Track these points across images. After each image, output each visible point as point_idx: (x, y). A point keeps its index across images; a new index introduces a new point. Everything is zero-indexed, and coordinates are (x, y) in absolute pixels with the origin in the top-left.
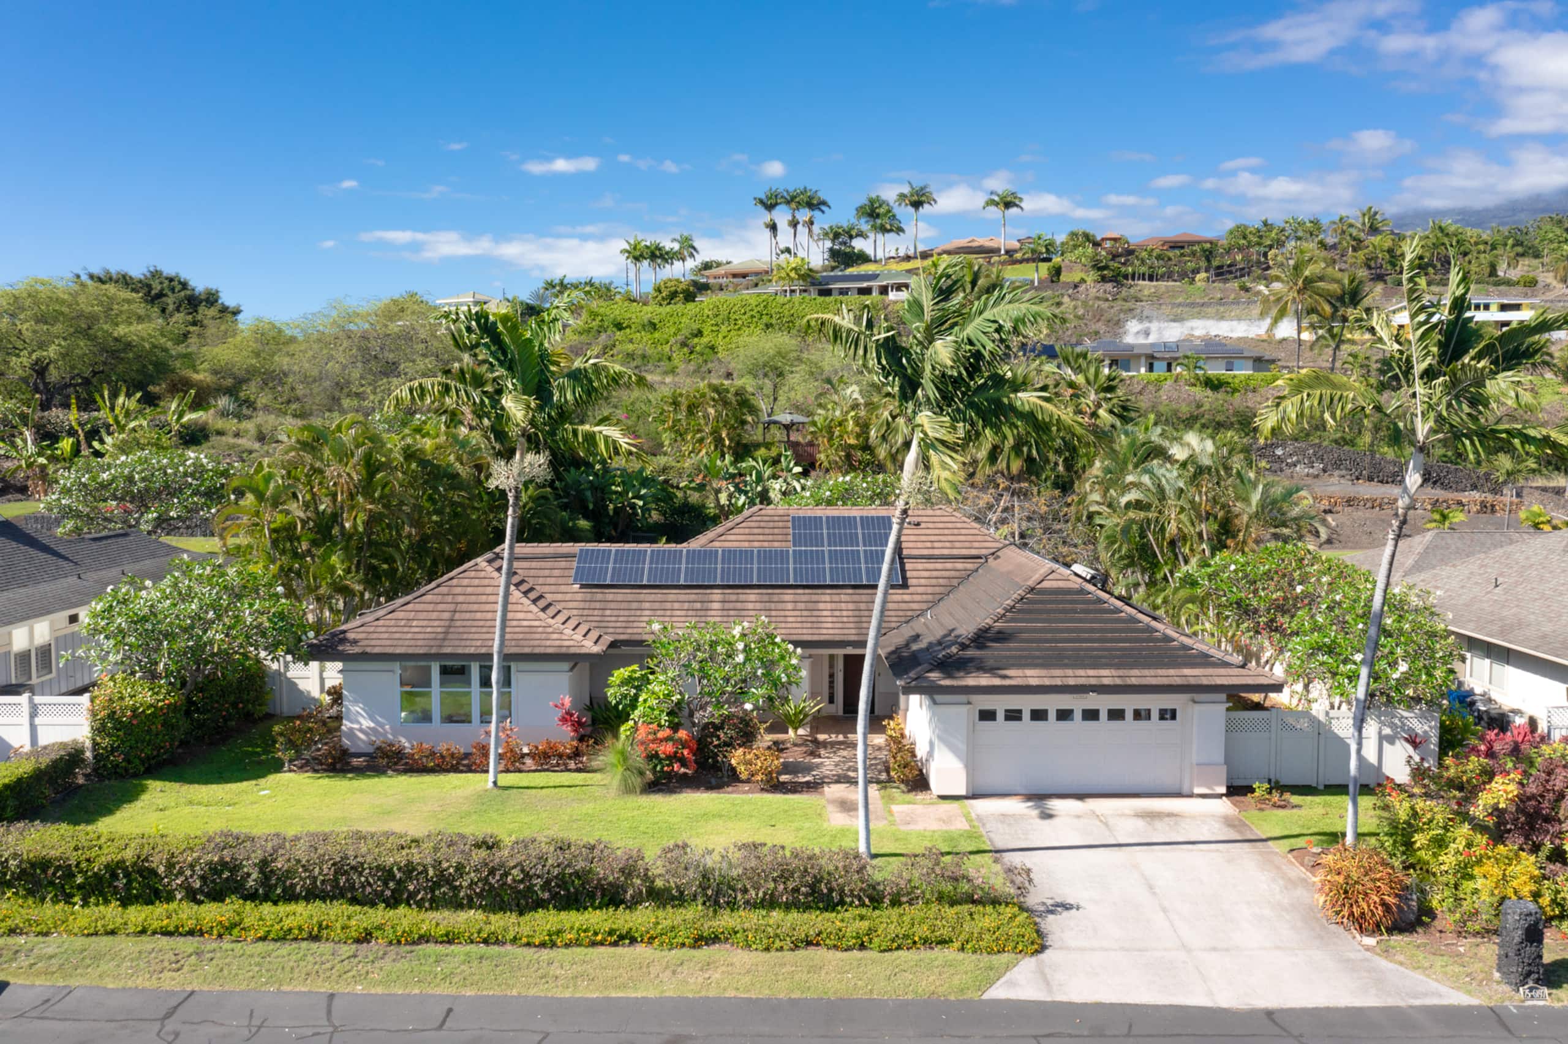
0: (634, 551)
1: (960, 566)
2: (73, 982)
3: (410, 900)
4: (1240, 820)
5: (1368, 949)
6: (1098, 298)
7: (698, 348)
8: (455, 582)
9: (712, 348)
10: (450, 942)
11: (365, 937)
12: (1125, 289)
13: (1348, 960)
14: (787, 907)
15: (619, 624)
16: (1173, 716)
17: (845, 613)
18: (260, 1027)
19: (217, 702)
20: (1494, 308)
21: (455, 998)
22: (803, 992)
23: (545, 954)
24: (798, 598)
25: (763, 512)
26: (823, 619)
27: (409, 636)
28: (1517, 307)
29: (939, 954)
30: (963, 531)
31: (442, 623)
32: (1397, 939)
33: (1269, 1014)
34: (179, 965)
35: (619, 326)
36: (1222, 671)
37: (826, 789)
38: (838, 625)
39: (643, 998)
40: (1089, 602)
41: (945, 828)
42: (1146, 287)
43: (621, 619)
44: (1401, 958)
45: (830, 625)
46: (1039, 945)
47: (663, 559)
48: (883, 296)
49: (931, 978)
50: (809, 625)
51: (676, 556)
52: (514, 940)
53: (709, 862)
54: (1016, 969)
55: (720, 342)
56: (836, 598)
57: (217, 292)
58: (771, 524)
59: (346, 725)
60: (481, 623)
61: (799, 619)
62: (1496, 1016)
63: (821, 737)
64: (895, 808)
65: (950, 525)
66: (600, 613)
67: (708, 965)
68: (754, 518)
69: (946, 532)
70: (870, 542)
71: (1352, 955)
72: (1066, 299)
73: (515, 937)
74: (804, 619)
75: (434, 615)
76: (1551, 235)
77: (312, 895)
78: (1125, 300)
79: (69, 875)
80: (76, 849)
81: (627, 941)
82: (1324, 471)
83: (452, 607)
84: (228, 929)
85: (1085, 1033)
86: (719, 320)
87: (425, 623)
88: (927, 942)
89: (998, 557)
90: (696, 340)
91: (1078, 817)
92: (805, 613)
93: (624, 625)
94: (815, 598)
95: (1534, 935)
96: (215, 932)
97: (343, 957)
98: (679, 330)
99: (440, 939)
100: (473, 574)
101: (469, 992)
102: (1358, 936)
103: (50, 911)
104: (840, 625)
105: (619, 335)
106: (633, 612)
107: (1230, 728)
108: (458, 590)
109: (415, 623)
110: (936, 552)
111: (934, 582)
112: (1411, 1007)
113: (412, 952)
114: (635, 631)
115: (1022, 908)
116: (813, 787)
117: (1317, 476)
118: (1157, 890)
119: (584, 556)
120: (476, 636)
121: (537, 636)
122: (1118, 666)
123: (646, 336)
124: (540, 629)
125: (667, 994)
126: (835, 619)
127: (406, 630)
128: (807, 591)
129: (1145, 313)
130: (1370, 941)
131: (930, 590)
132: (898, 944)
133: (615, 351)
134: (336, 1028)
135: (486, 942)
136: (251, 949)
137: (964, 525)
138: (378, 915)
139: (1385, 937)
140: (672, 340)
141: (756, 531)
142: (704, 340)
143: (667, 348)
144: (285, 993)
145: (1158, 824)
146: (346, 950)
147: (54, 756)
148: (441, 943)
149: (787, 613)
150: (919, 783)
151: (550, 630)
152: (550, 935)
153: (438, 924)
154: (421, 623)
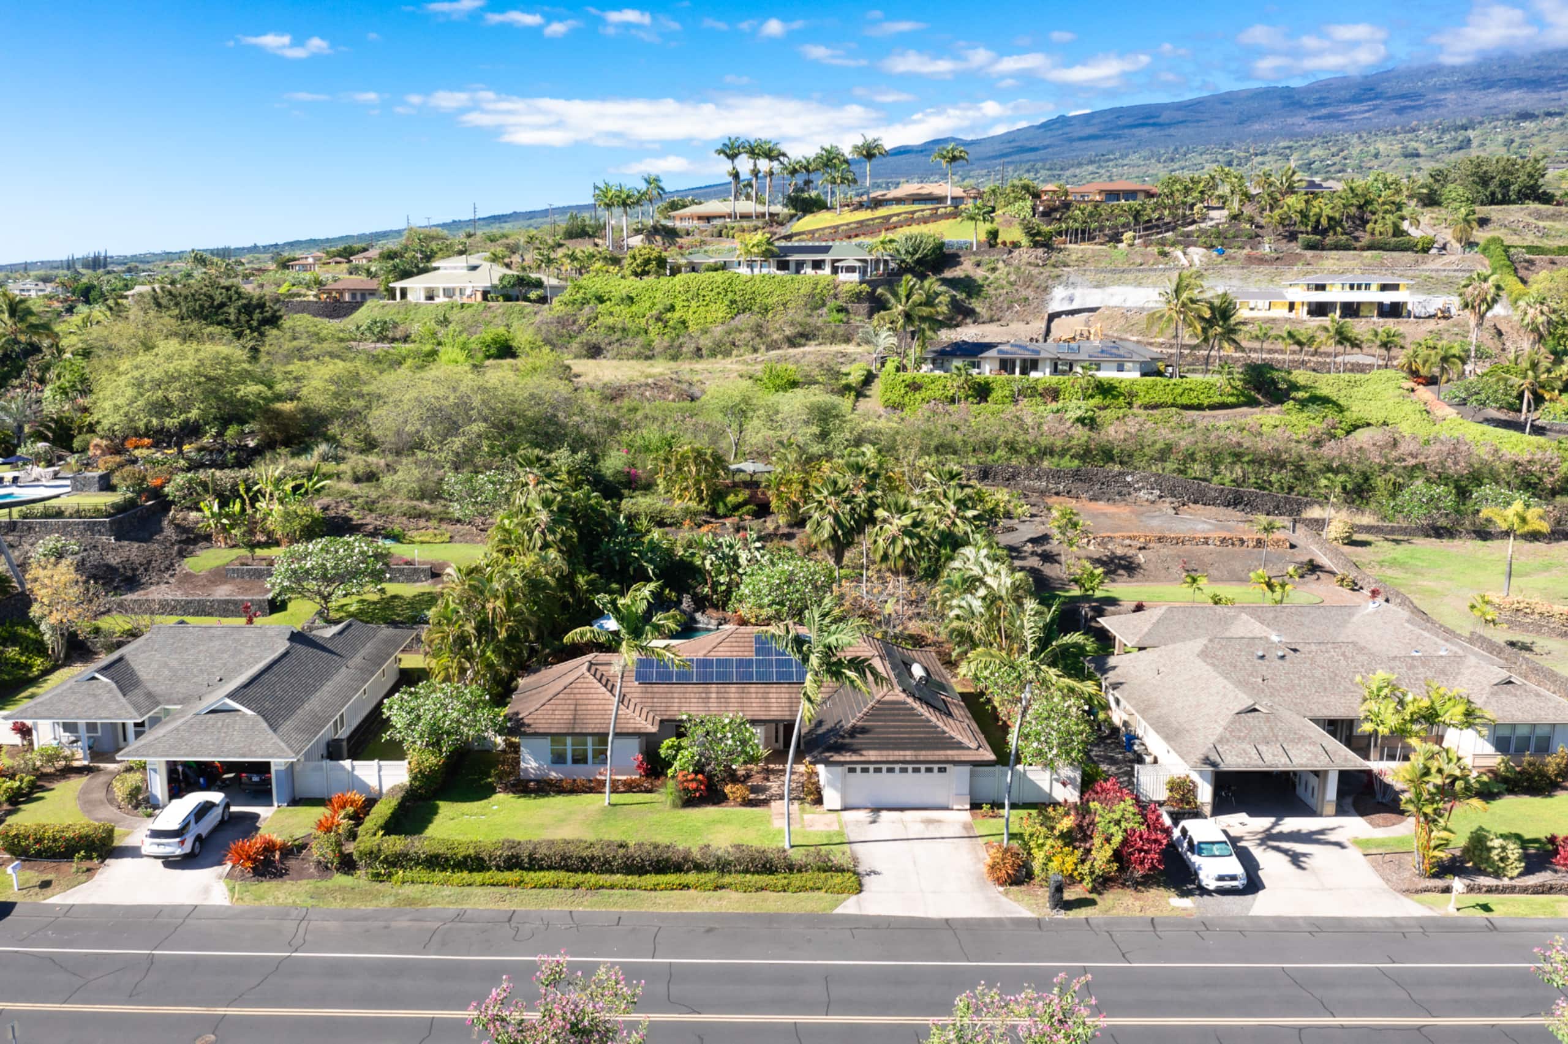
2: (465, 907)
3: (592, 870)
4: (971, 825)
5: (999, 892)
6: (1029, 264)
7: (671, 323)
9: (684, 322)
10: (613, 888)
11: (577, 886)
12: (1055, 254)
13: (989, 897)
14: (753, 873)
15: (663, 709)
16: (945, 773)
18: (548, 925)
20: (1374, 287)
21: (621, 913)
22: (760, 910)
23: (653, 893)
24: (758, 690)
25: (738, 631)
26: (772, 704)
27: (556, 721)
28: (1395, 287)
29: (817, 894)
31: (571, 712)
32: (1014, 888)
33: (947, 920)
34: (504, 899)
35: (601, 300)
36: (966, 752)
37: (773, 804)
38: (779, 709)
41: (826, 829)
42: (1076, 250)
43: (663, 705)
44: (1013, 897)
46: (859, 889)
49: (814, 904)
50: (764, 709)
52: (639, 888)
53: (719, 853)
54: (848, 900)
55: (689, 317)
56: (779, 690)
58: (743, 640)
59: (523, 765)
61: (759, 705)
62: (1039, 923)
63: (771, 766)
64: (806, 817)
66: (651, 700)
67: (720, 899)
71: (992, 895)
72: (1001, 265)
73: (639, 886)
74: (761, 705)
75: (566, 707)
76: (1454, 195)
77: (550, 868)
78: (1054, 266)
79: (447, 860)
81: (686, 888)
82: (1160, 497)
83: (574, 702)
84: (519, 883)
85: (871, 927)
86: (689, 295)
88: (812, 889)
90: (669, 315)
91: (893, 822)
92: (762, 700)
93: (666, 709)
94: (767, 690)
95: (1059, 889)
97: (570, 895)
98: (654, 304)
99: (608, 887)
101: (626, 910)
102: (996, 886)
103: (440, 876)
104: (782, 709)
105: (601, 308)
106: (669, 700)
108: (576, 691)
109: (557, 713)
113: (598, 893)
114: (671, 713)
115: (855, 873)
116: (765, 803)
117: (1153, 502)
120: (591, 721)
121: (623, 721)
122: (915, 749)
123: (624, 310)
126: (778, 705)
127: (553, 717)
128: (763, 686)
129: (1071, 280)
130: (1001, 889)
132: (801, 889)
133: (597, 323)
134: (577, 924)
135: (627, 888)
136: (530, 892)
138: (579, 877)
139: (1008, 887)
140: (648, 315)
141: (734, 644)
142: (676, 315)
143: (644, 321)
144: (550, 911)
145: (931, 827)
146: (570, 892)
148: (609, 889)
149: (752, 700)
150: (819, 801)
151: (628, 717)
152: (654, 885)
153: (606, 881)
154: (560, 713)
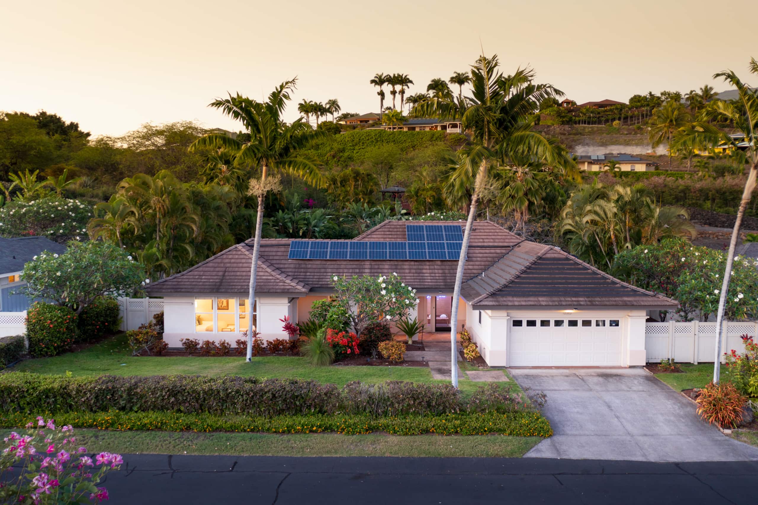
0: (322, 242)
1: (498, 251)
3: (209, 410)
4: (654, 378)
5: (727, 435)
6: (560, 133)
7: (342, 159)
8: (225, 256)
9: (350, 158)
10: (233, 431)
11: (187, 429)
12: (574, 129)
13: (717, 440)
14: (415, 414)
15: (314, 280)
16: (617, 325)
17: (437, 275)
18: (132, 471)
19: (94, 320)
21: (238, 457)
22: (426, 455)
23: (285, 437)
24: (411, 267)
25: (391, 223)
26: (426, 278)
27: (201, 283)
29: (499, 437)
30: (500, 234)
31: (219, 277)
32: (743, 431)
33: (677, 465)
34: (85, 442)
36: (644, 299)
38: (433, 281)
39: (340, 457)
40: (571, 264)
41: (496, 381)
42: (586, 128)
43: (315, 277)
44: (745, 439)
45: (429, 281)
46: (552, 433)
47: (338, 246)
48: (444, 131)
49: (495, 448)
50: (418, 281)
51: (345, 245)
52: (268, 430)
53: (372, 390)
54: (540, 444)
55: (354, 155)
56: (432, 267)
57: (77, 124)
58: (395, 230)
60: (240, 277)
61: (412, 278)
64: (468, 372)
65: (492, 231)
66: (304, 274)
67: (375, 442)
68: (386, 227)
69: (490, 234)
70: (450, 238)
71: (719, 438)
73: (268, 429)
74: (415, 277)
75: (214, 273)
77: (156, 407)
79: (23, 396)
80: (26, 382)
81: (329, 431)
83: (224, 269)
84: (111, 425)
85: (580, 473)
86: (354, 143)
87: (209, 277)
88: (491, 431)
89: (520, 246)
90: (341, 154)
91: (567, 376)
92: (416, 275)
93: (317, 280)
94: (420, 267)
96: (104, 426)
97: (175, 438)
98: (332, 148)
99: (228, 430)
100: (234, 253)
101: (246, 455)
102: (721, 429)
104: (435, 281)
106: (322, 274)
107: (648, 331)
108: (227, 261)
109: (203, 277)
110: (486, 244)
111: (485, 259)
112: (752, 461)
113: (213, 436)
114: (323, 283)
118: (613, 408)
119: (294, 244)
120: (238, 284)
121: (271, 284)
122: (588, 296)
123: (314, 152)
124: (273, 281)
125: (353, 455)
126: (432, 278)
127: (199, 280)
128: (416, 263)
129: (586, 142)
130: (728, 432)
131: (483, 263)
134: (174, 471)
135: (252, 431)
136: (124, 434)
137: (501, 231)
138: (191, 418)
139: (736, 429)
140: (328, 154)
141: (388, 233)
142: (346, 154)
143: (325, 158)
144: (145, 455)
145: (610, 379)
146: (177, 435)
147: (8, 342)
148: (228, 431)
149: (406, 275)
151: (278, 281)
152: (287, 427)
153: (226, 422)
154: (207, 277)
